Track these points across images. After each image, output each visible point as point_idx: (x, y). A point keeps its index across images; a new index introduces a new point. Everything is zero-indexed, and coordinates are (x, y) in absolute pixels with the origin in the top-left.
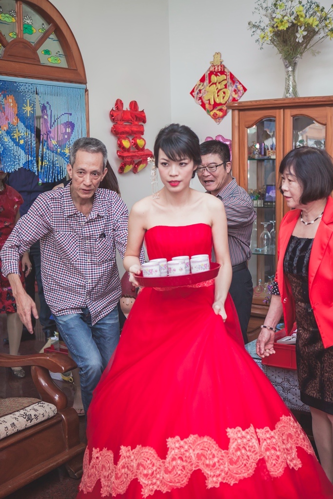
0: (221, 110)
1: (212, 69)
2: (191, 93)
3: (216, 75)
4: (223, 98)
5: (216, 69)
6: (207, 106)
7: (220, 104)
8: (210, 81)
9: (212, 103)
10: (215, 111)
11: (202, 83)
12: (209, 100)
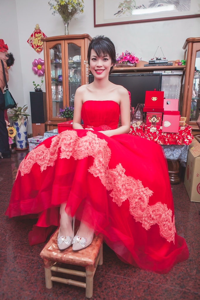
0: (40, 48)
1: (35, 31)
2: (28, 42)
3: (37, 34)
4: (41, 43)
5: (37, 31)
6: (34, 47)
7: (40, 46)
8: (35, 36)
9: (36, 45)
10: (38, 49)
11: (32, 37)
12: (35, 44)
